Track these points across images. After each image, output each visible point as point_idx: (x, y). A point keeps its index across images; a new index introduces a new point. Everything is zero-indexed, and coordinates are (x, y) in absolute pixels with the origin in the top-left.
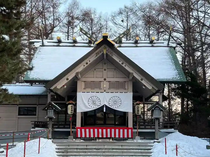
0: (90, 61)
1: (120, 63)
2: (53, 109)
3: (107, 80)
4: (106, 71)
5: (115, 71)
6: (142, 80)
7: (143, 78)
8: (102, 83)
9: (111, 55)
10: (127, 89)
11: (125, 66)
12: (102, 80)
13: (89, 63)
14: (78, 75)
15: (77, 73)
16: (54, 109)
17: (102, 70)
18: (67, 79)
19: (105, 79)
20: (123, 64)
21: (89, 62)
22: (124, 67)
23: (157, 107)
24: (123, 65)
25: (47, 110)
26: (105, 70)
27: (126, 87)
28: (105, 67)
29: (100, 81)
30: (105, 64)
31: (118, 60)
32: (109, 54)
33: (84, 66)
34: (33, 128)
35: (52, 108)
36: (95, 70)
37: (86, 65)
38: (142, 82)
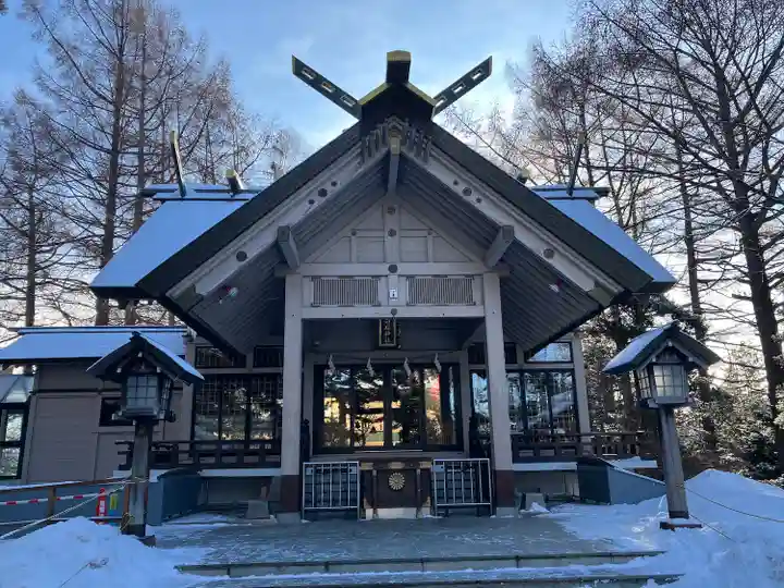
0: (334, 184)
1: (459, 189)
2: (155, 373)
3: (403, 269)
4: (396, 237)
5: (430, 237)
6: (550, 254)
7: (557, 244)
8: (381, 284)
9: (418, 161)
10: (478, 303)
11: (479, 201)
12: (383, 269)
13: (331, 190)
14: (287, 240)
15: (283, 232)
16: (158, 371)
17: (380, 234)
18: (241, 256)
19: (393, 269)
20: (467, 192)
21: (333, 188)
22: (477, 205)
23: (667, 349)
24: (472, 199)
25: (122, 379)
26: (392, 233)
27: (476, 297)
28: (392, 222)
29: (373, 277)
30: (391, 210)
31: (447, 179)
32: (411, 155)
33: (312, 202)
34: (121, 468)
35: (149, 365)
36: (354, 234)
37: (319, 201)
38: (550, 261)
